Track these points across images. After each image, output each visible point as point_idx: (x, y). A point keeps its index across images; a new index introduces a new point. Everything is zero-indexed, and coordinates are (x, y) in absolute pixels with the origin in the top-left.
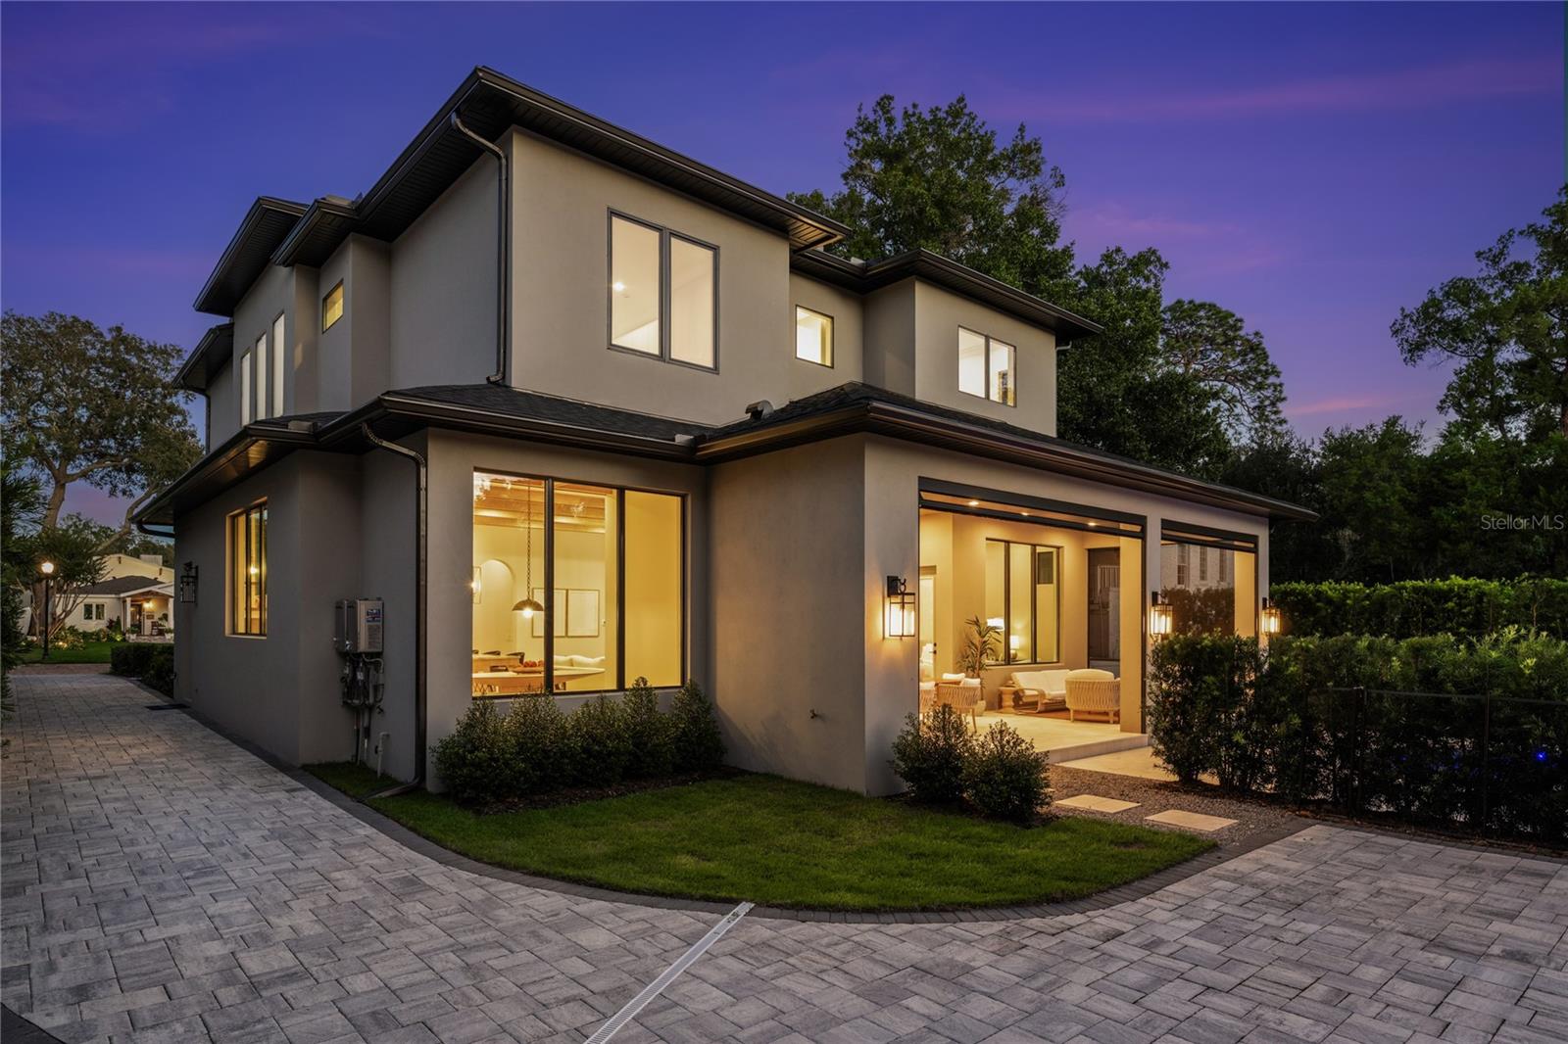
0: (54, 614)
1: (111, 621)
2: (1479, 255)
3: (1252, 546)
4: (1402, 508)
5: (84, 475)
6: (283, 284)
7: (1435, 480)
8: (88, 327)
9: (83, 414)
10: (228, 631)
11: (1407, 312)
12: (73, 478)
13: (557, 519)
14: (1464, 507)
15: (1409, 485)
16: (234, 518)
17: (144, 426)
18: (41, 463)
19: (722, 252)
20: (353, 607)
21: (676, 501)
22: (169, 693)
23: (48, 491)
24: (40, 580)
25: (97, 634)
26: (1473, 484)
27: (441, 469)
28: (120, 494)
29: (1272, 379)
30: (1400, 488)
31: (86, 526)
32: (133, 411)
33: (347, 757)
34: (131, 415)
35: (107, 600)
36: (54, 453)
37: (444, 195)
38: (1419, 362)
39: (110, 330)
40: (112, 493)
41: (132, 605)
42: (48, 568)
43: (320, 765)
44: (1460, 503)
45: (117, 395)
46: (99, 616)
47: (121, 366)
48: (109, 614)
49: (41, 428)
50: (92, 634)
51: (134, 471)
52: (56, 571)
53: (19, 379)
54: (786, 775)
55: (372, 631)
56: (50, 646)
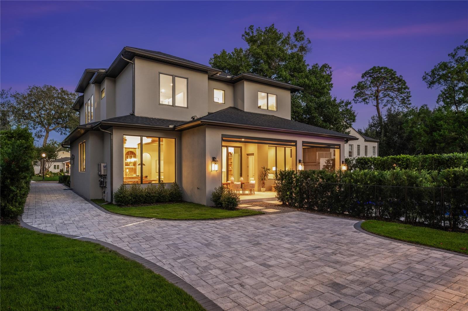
0: (46, 167)
1: (61, 170)
2: (449, 55)
3: (339, 147)
4: (424, 133)
5: (54, 129)
6: (92, 88)
7: (434, 124)
8: (54, 88)
9: (53, 112)
10: (79, 171)
11: (427, 73)
12: (51, 130)
13: (161, 143)
14: (441, 133)
15: (426, 126)
16: (81, 144)
17: (69, 115)
18: (43, 126)
19: (189, 79)
20: (100, 165)
21: (174, 140)
22: (69, 187)
23: (44, 134)
24: (42, 159)
25: (57, 173)
26: (444, 125)
27: (116, 136)
28: (63, 134)
29: (407, 90)
30: (423, 127)
31: (55, 143)
32: (66, 112)
33: (101, 198)
34: (65, 113)
35: (60, 164)
36: (46, 123)
37: (123, 71)
38: (433, 88)
39: (60, 89)
40: (61, 134)
41: (66, 165)
42: (44, 155)
43: (95, 200)
44: (440, 131)
45: (62, 107)
46: (58, 168)
47: (63, 99)
48: (61, 168)
49: (43, 117)
50: (56, 173)
51: (67, 128)
52: (46, 156)
53: (37, 104)
54: (194, 202)
55: (104, 170)
56: (45, 176)
